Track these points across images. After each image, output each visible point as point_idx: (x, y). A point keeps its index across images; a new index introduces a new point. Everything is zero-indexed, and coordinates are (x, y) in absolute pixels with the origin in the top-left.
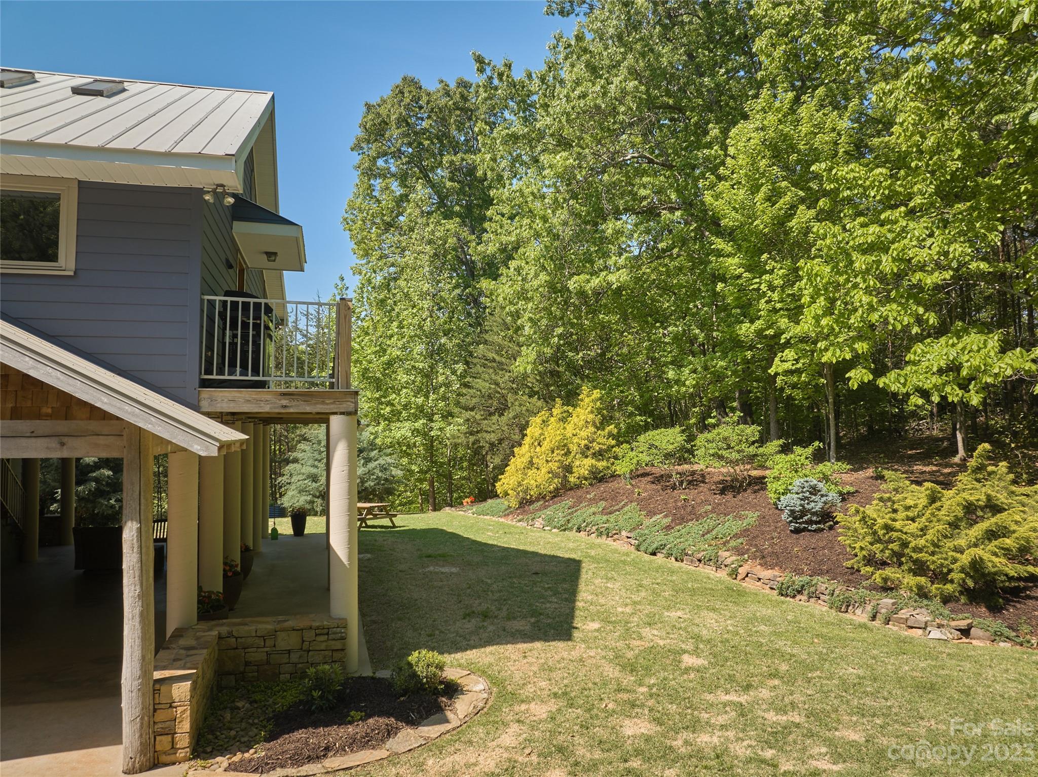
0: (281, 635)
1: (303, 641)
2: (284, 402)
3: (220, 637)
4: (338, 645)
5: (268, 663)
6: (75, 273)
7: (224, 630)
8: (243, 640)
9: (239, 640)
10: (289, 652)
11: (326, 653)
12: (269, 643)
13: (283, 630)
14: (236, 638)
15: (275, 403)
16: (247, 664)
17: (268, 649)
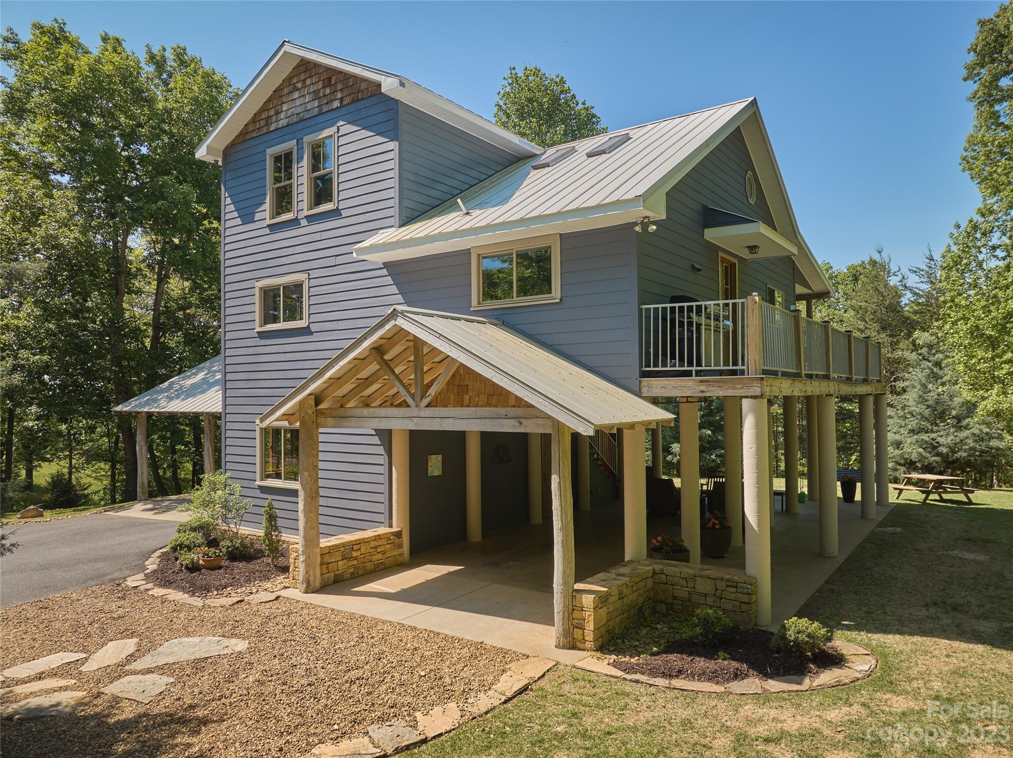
0: (699, 580)
1: (717, 589)
2: (703, 388)
3: (654, 573)
4: (745, 598)
5: (690, 600)
6: (560, 300)
7: (658, 567)
8: (670, 578)
9: (668, 577)
10: (705, 595)
11: (736, 603)
12: (690, 584)
13: (701, 576)
14: (666, 576)
15: (695, 389)
16: (675, 598)
17: (689, 589)
